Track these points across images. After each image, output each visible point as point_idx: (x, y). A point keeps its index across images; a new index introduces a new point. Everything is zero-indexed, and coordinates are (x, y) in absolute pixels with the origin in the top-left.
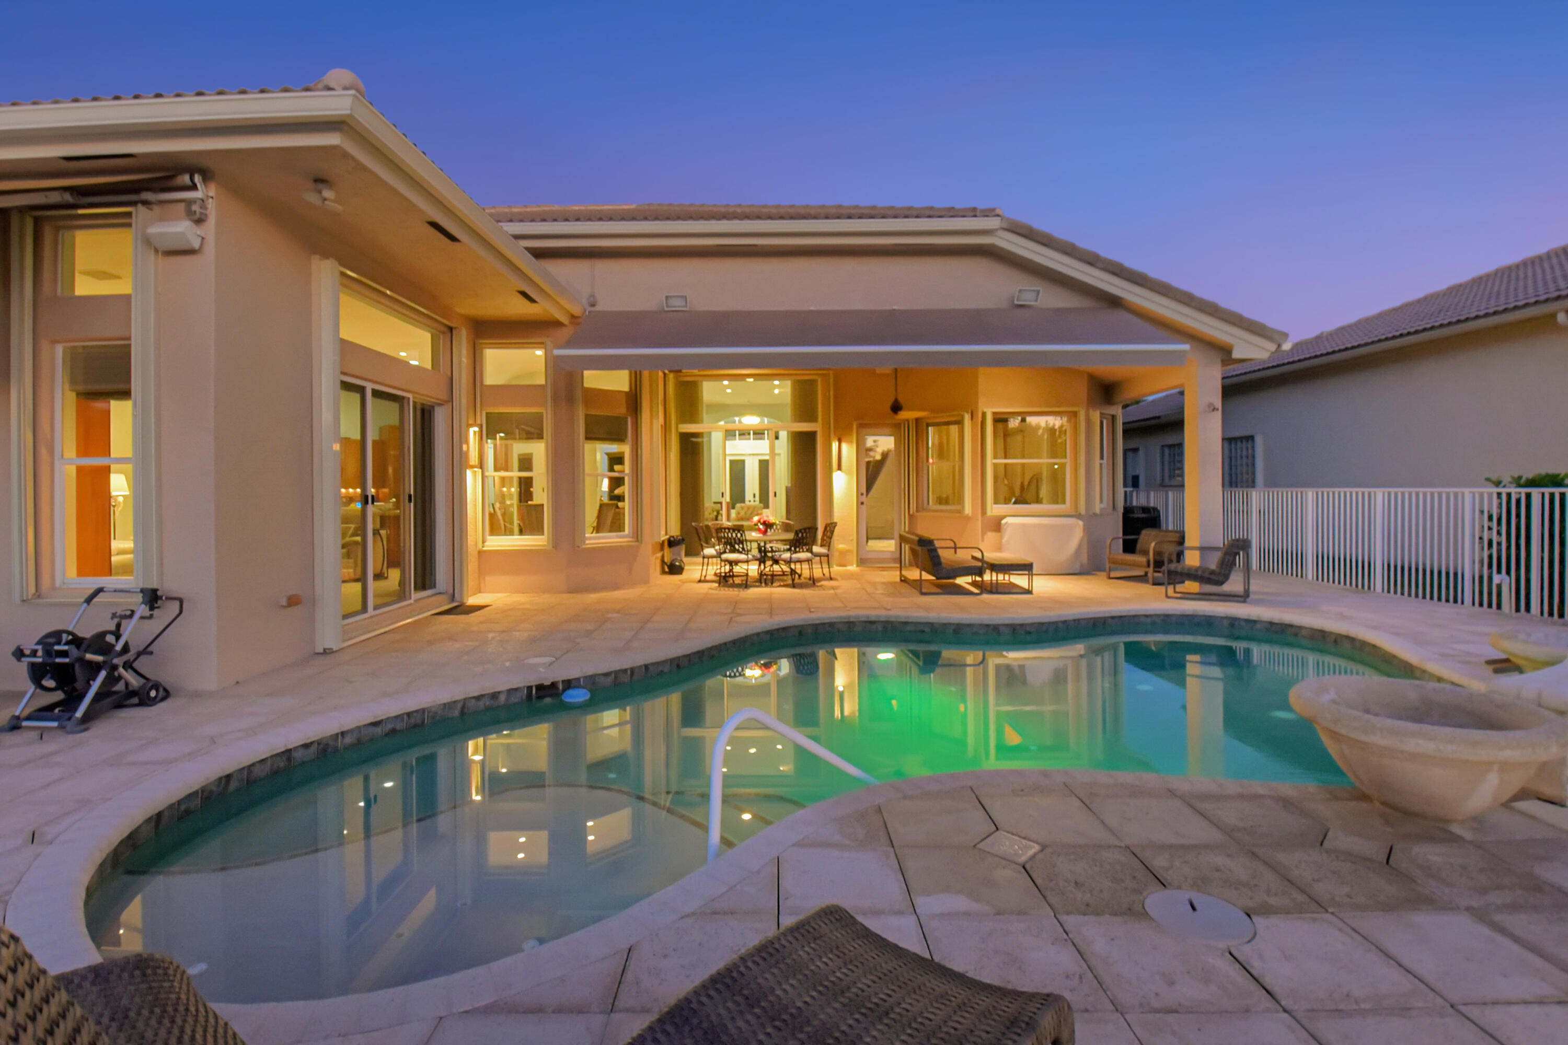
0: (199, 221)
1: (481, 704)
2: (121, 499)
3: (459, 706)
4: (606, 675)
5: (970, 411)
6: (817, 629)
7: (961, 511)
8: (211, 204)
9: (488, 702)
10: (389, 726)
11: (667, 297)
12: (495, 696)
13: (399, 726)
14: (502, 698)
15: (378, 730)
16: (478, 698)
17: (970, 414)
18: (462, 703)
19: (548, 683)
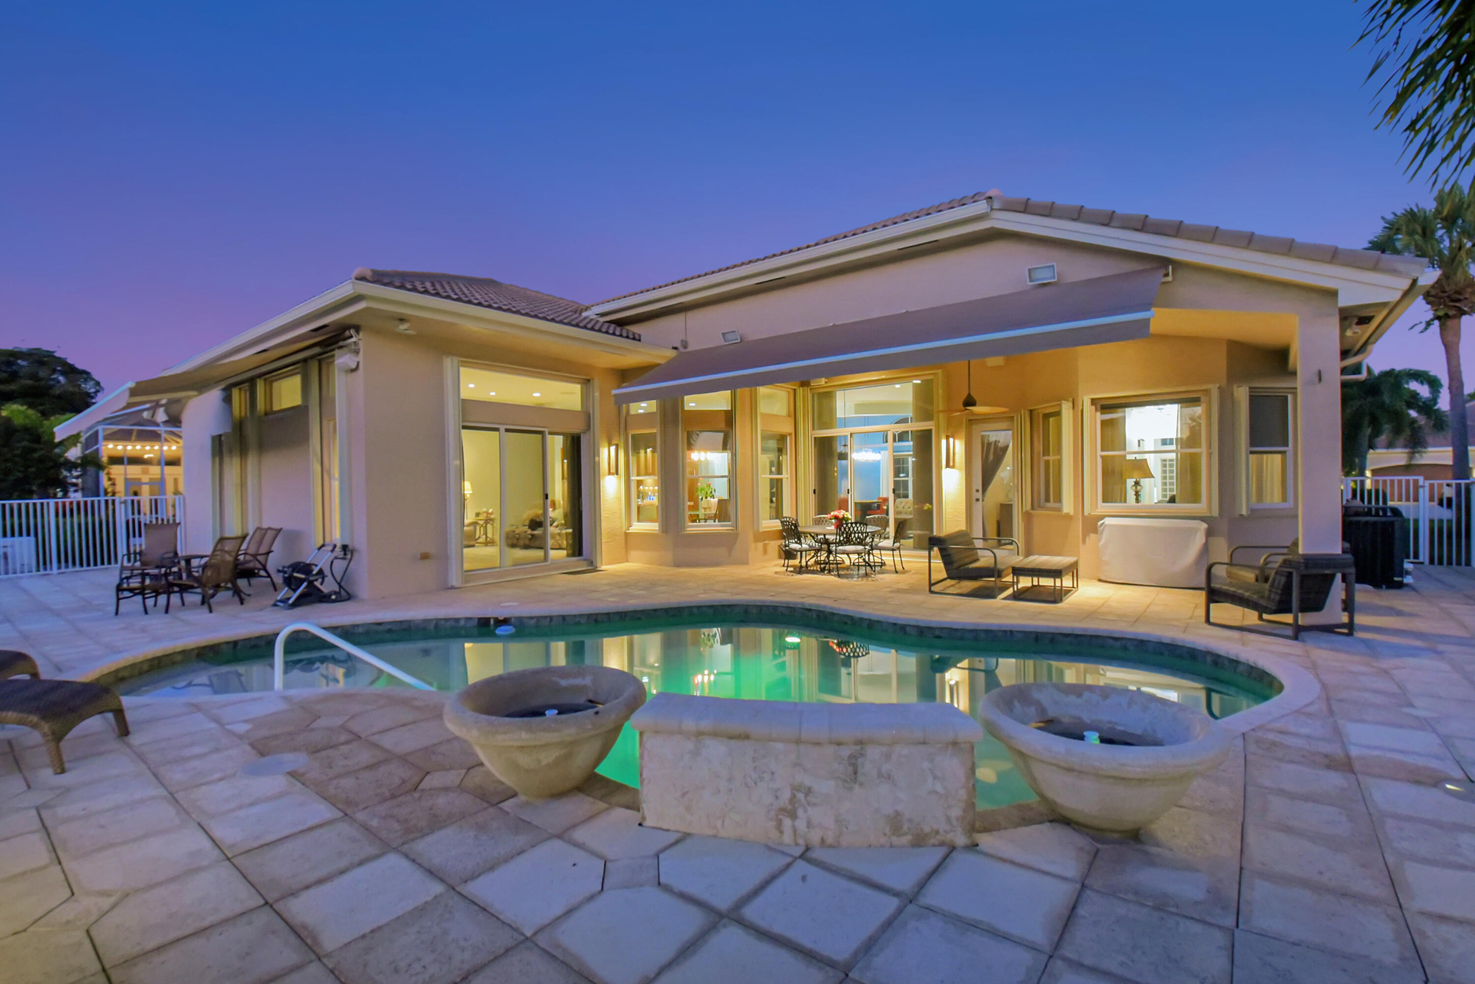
0: (357, 352)
1: (449, 624)
2: (468, 495)
3: (434, 622)
4: (531, 618)
5: (1071, 399)
6: (761, 610)
7: (1059, 510)
8: (361, 343)
9: (452, 623)
10: (388, 627)
11: (724, 334)
12: (457, 620)
13: (394, 628)
14: (462, 623)
15: (380, 628)
16: (446, 620)
17: (1071, 404)
18: (435, 622)
19: (501, 618)
